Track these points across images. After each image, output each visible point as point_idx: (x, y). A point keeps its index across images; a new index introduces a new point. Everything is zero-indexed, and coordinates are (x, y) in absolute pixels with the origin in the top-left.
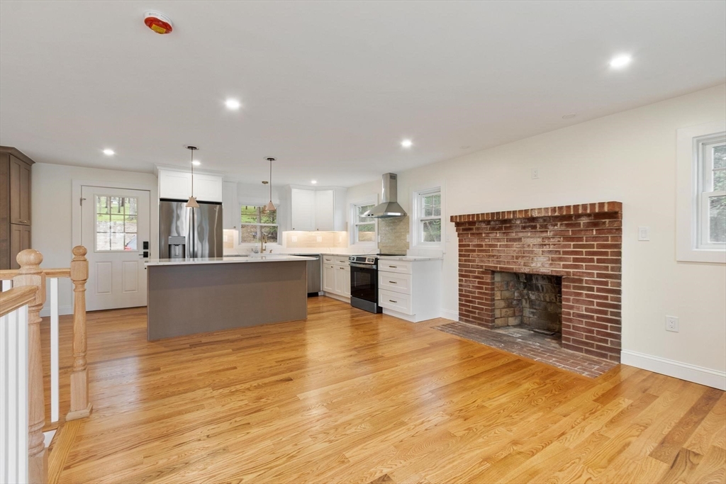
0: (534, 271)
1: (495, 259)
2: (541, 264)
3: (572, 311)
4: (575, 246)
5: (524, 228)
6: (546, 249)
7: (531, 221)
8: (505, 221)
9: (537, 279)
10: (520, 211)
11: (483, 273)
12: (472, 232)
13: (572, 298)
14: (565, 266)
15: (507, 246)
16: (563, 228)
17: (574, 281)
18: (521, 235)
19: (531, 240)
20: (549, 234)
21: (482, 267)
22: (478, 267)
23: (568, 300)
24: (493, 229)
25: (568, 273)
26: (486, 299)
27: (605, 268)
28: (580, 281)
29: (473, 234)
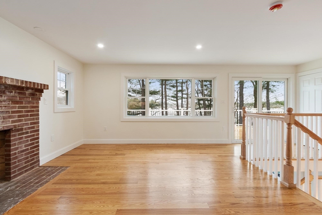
3: (17, 151)
4: (19, 107)
13: (17, 142)
14: (13, 122)
16: (17, 95)
17: (18, 130)
20: (4, 98)
23: (15, 144)
25: (15, 126)
27: (33, 119)
28: (22, 129)
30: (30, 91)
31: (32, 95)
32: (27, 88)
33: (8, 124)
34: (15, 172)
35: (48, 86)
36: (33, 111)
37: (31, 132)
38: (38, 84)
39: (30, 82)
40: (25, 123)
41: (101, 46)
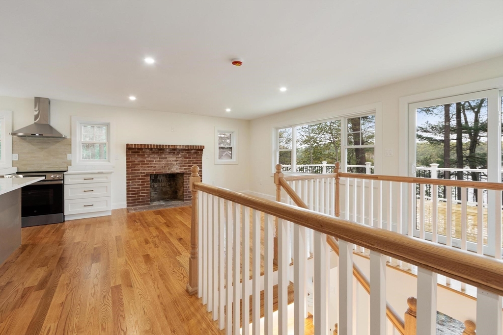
0: (173, 172)
1: (152, 168)
2: (176, 169)
3: (187, 186)
4: (189, 161)
5: (170, 153)
6: (178, 162)
7: (174, 150)
8: (161, 149)
9: (160, 177)
10: (172, 146)
11: (145, 176)
12: (139, 154)
14: (185, 169)
15: (159, 161)
16: (186, 154)
17: (188, 174)
18: (167, 156)
19: (171, 158)
20: (180, 156)
21: (144, 173)
22: (141, 173)
23: (186, 182)
24: (154, 153)
25: (186, 171)
26: (147, 190)
29: (139, 155)
30: (193, 151)
31: (196, 153)
32: (192, 150)
33: (183, 170)
34: (186, 197)
35: (204, 146)
36: (197, 163)
38: (196, 146)
39: (191, 146)
41: (228, 110)
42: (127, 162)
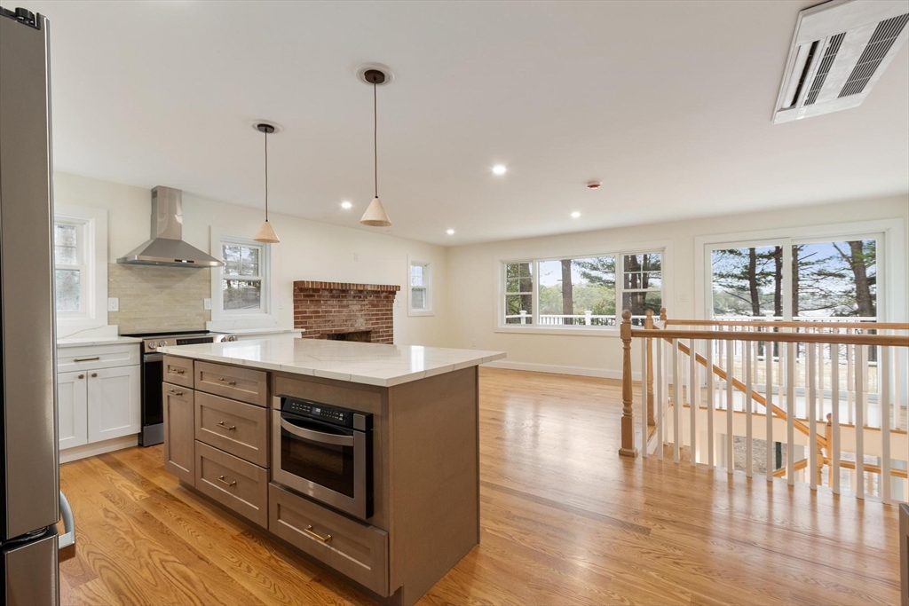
0: (357, 330)
1: (330, 323)
2: (360, 324)
4: (377, 310)
5: (354, 297)
6: (363, 313)
7: (361, 292)
8: (343, 291)
10: (361, 285)
12: (313, 298)
14: (373, 324)
15: (339, 312)
16: (375, 299)
17: (376, 333)
18: (350, 302)
19: (355, 306)
20: (366, 302)
21: (319, 332)
22: (315, 332)
24: (333, 297)
25: (373, 328)
27: (388, 323)
28: (379, 332)
29: (312, 301)
30: (384, 294)
31: (387, 298)
32: (382, 292)
33: (369, 326)
35: (399, 287)
36: (387, 314)
37: (387, 336)
38: (391, 286)
39: (384, 286)
40: (381, 326)
41: (451, 232)
42: (295, 313)
